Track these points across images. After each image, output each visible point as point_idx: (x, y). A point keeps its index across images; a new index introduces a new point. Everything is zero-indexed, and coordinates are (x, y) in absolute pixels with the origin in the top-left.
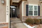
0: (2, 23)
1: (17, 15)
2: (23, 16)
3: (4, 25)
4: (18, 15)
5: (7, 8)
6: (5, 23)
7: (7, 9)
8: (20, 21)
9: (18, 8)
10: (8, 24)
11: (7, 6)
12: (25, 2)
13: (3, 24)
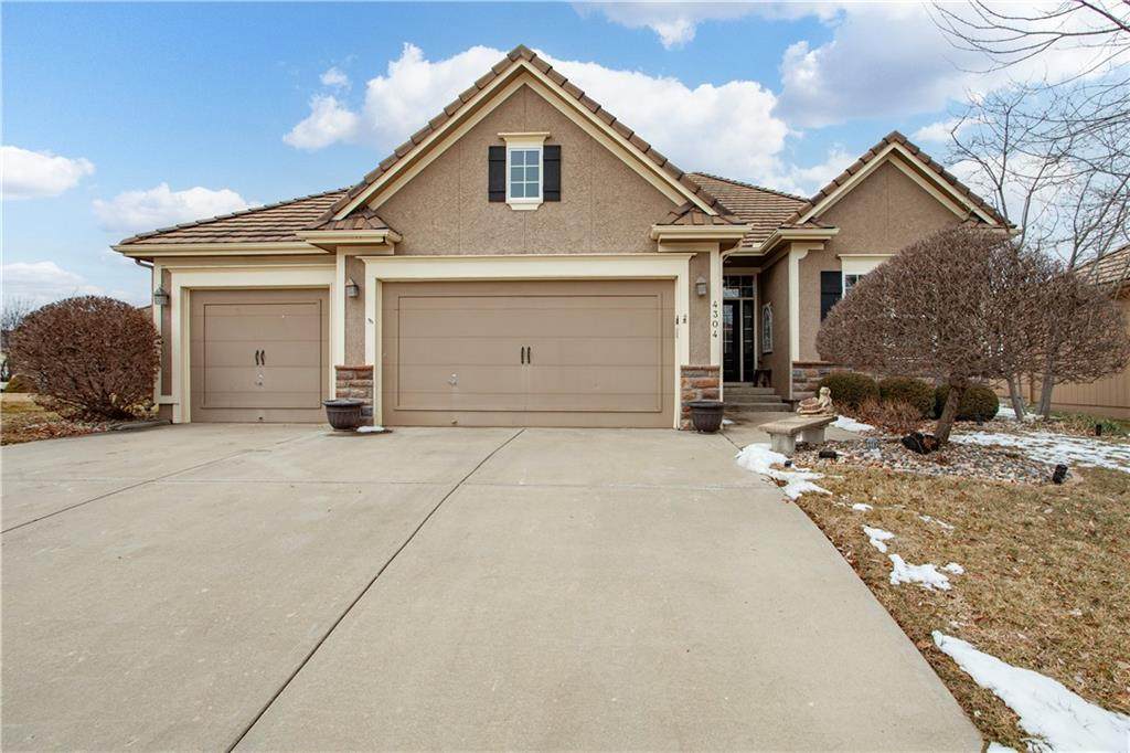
0: (700, 366)
1: (749, 356)
2: (795, 356)
3: (702, 372)
4: (763, 355)
5: (713, 309)
6: (707, 366)
7: (712, 314)
8: (777, 401)
9: (763, 301)
10: (717, 369)
11: (712, 303)
12: (810, 252)
13: (702, 369)
